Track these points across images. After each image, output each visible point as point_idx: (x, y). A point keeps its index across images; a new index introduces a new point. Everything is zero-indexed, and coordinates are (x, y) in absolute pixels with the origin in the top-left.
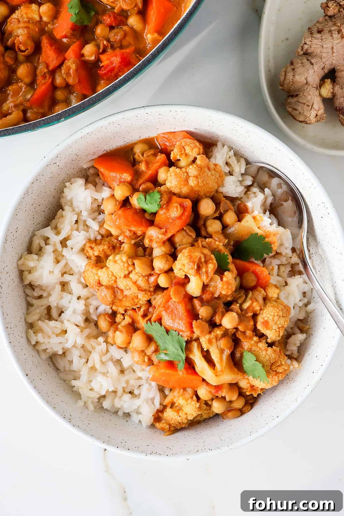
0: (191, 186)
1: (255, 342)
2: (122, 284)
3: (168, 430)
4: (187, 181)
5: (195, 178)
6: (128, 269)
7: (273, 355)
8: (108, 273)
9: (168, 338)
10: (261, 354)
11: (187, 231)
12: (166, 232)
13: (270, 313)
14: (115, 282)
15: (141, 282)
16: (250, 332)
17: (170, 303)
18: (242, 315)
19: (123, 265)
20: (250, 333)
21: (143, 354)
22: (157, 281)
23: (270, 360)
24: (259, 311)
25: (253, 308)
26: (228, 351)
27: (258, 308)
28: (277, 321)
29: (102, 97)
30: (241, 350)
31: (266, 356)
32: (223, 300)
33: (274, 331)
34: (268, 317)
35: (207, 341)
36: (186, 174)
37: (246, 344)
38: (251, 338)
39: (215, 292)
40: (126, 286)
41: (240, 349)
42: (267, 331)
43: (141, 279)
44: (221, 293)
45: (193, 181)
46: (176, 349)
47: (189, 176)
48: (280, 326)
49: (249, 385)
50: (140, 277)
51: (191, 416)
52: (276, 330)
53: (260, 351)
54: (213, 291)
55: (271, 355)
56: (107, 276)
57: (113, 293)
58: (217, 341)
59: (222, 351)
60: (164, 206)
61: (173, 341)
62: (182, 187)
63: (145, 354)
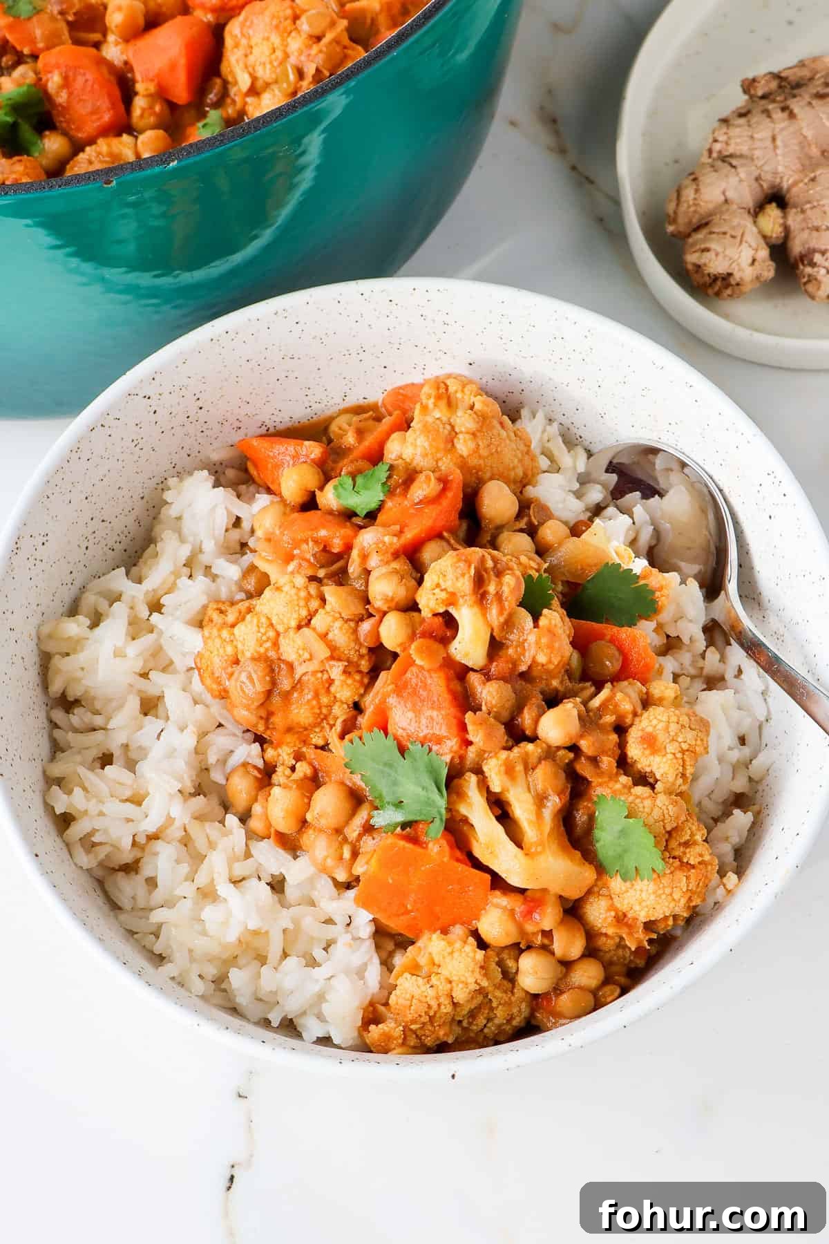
0: (462, 456)
1: (625, 786)
2: (290, 649)
3: (400, 1041)
4: (451, 440)
5: (471, 436)
6: (307, 605)
7: (670, 807)
8: (258, 621)
9: (404, 764)
10: (641, 805)
11: (452, 541)
12: (401, 532)
13: (659, 717)
14: (276, 644)
15: (340, 636)
16: (609, 759)
17: (408, 675)
18: (588, 720)
19: (297, 594)
20: (610, 763)
21: (339, 839)
22: (378, 633)
23: (663, 821)
24: (630, 716)
25: (616, 706)
26: (557, 800)
27: (626, 707)
28: (676, 734)
29: (264, 122)
30: (589, 805)
31: (652, 810)
32: (543, 685)
33: (670, 756)
34: (655, 727)
35: (503, 769)
36: (448, 427)
37: (600, 790)
38: (613, 778)
39: (520, 659)
40: (301, 652)
41: (585, 804)
42: (652, 758)
43: (338, 624)
44: (534, 661)
45: (465, 441)
46: (423, 789)
47: (456, 433)
48: (685, 746)
49: (613, 914)
50: (335, 619)
51: (461, 986)
52: (674, 754)
53: (638, 801)
54: (515, 657)
55: (664, 808)
56: (255, 628)
57: (268, 670)
58: (526, 774)
59: (540, 800)
60: (398, 490)
61: (416, 770)
62: (439, 455)
63: (345, 840)
